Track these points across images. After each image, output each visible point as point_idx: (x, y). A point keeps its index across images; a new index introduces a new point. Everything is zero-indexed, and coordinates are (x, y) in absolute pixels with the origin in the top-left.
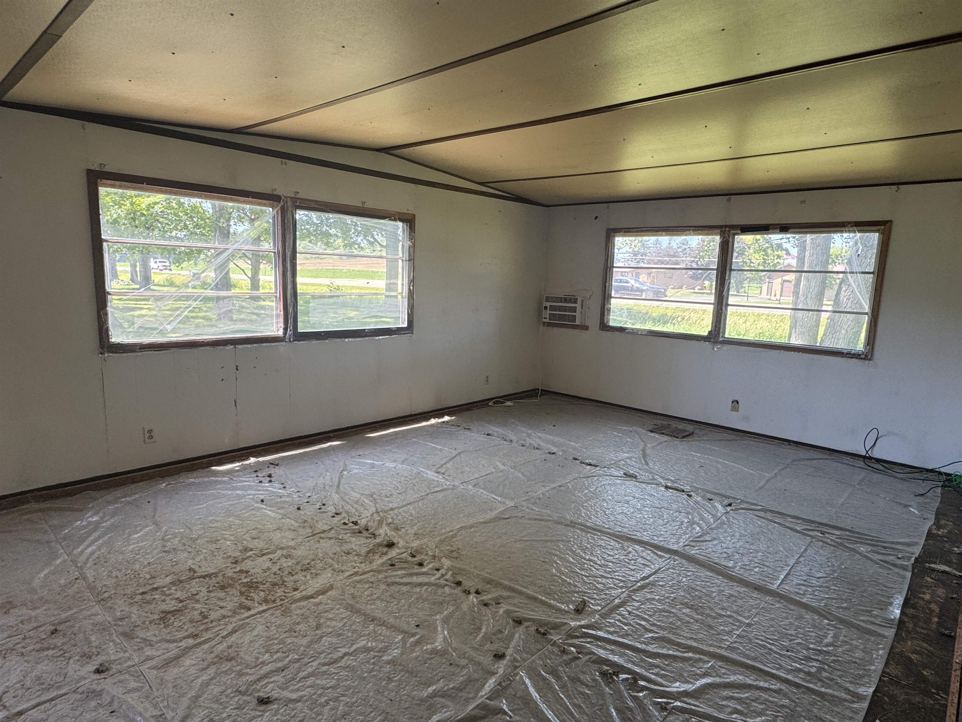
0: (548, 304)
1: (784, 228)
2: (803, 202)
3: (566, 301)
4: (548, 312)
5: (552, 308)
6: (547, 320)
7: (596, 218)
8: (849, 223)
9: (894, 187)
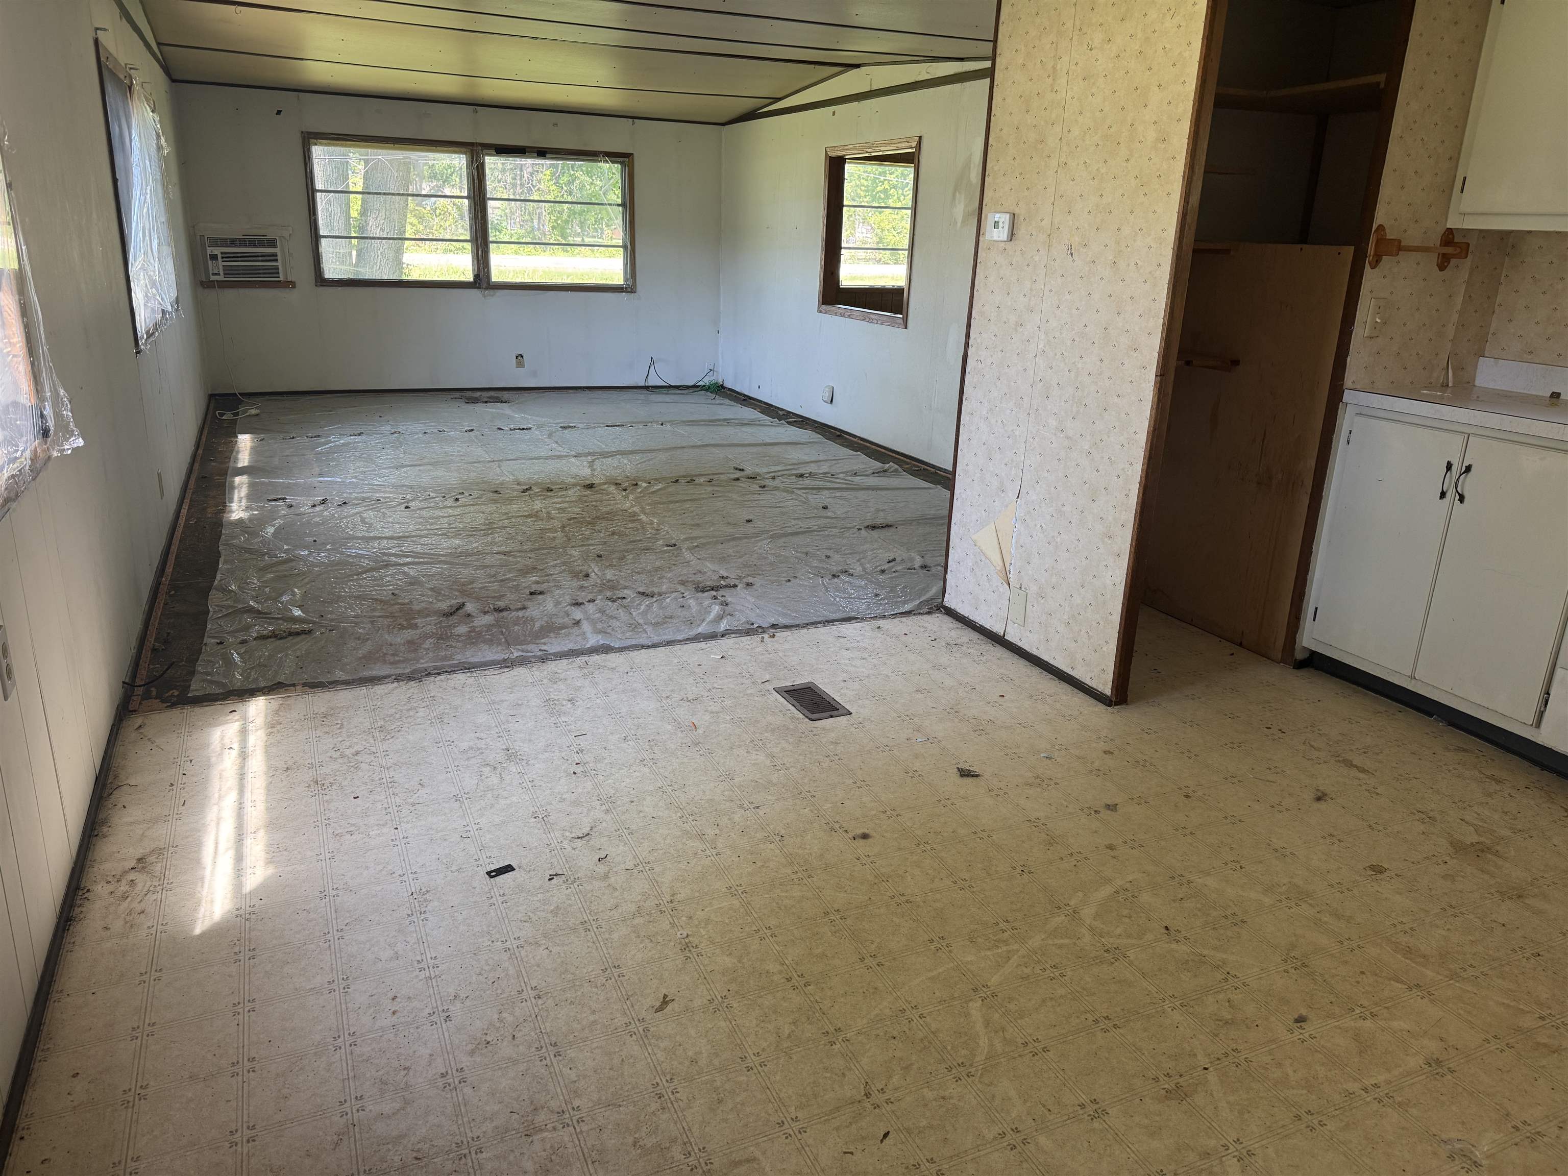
0: (217, 251)
1: (542, 153)
2: (555, 125)
3: (252, 243)
4: (221, 263)
5: (226, 257)
6: (221, 278)
7: (279, 112)
8: (601, 152)
9: (630, 120)
